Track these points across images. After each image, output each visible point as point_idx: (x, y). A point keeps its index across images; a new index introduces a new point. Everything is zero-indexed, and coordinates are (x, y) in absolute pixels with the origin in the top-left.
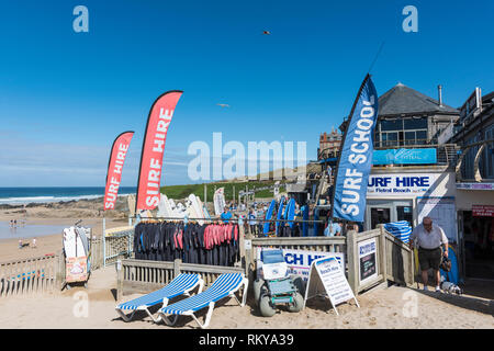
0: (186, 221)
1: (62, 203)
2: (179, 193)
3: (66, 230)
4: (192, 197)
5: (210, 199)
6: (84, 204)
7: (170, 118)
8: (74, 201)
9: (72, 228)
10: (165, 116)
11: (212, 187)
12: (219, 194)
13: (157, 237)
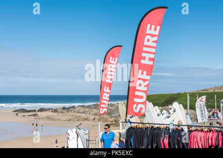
0: (171, 127)
1: (64, 108)
2: (164, 101)
3: (69, 131)
4: (176, 105)
5: (193, 108)
6: (82, 110)
7: (157, 33)
8: (74, 107)
9: (74, 130)
10: (151, 31)
11: (194, 96)
12: (201, 102)
13: (145, 140)
